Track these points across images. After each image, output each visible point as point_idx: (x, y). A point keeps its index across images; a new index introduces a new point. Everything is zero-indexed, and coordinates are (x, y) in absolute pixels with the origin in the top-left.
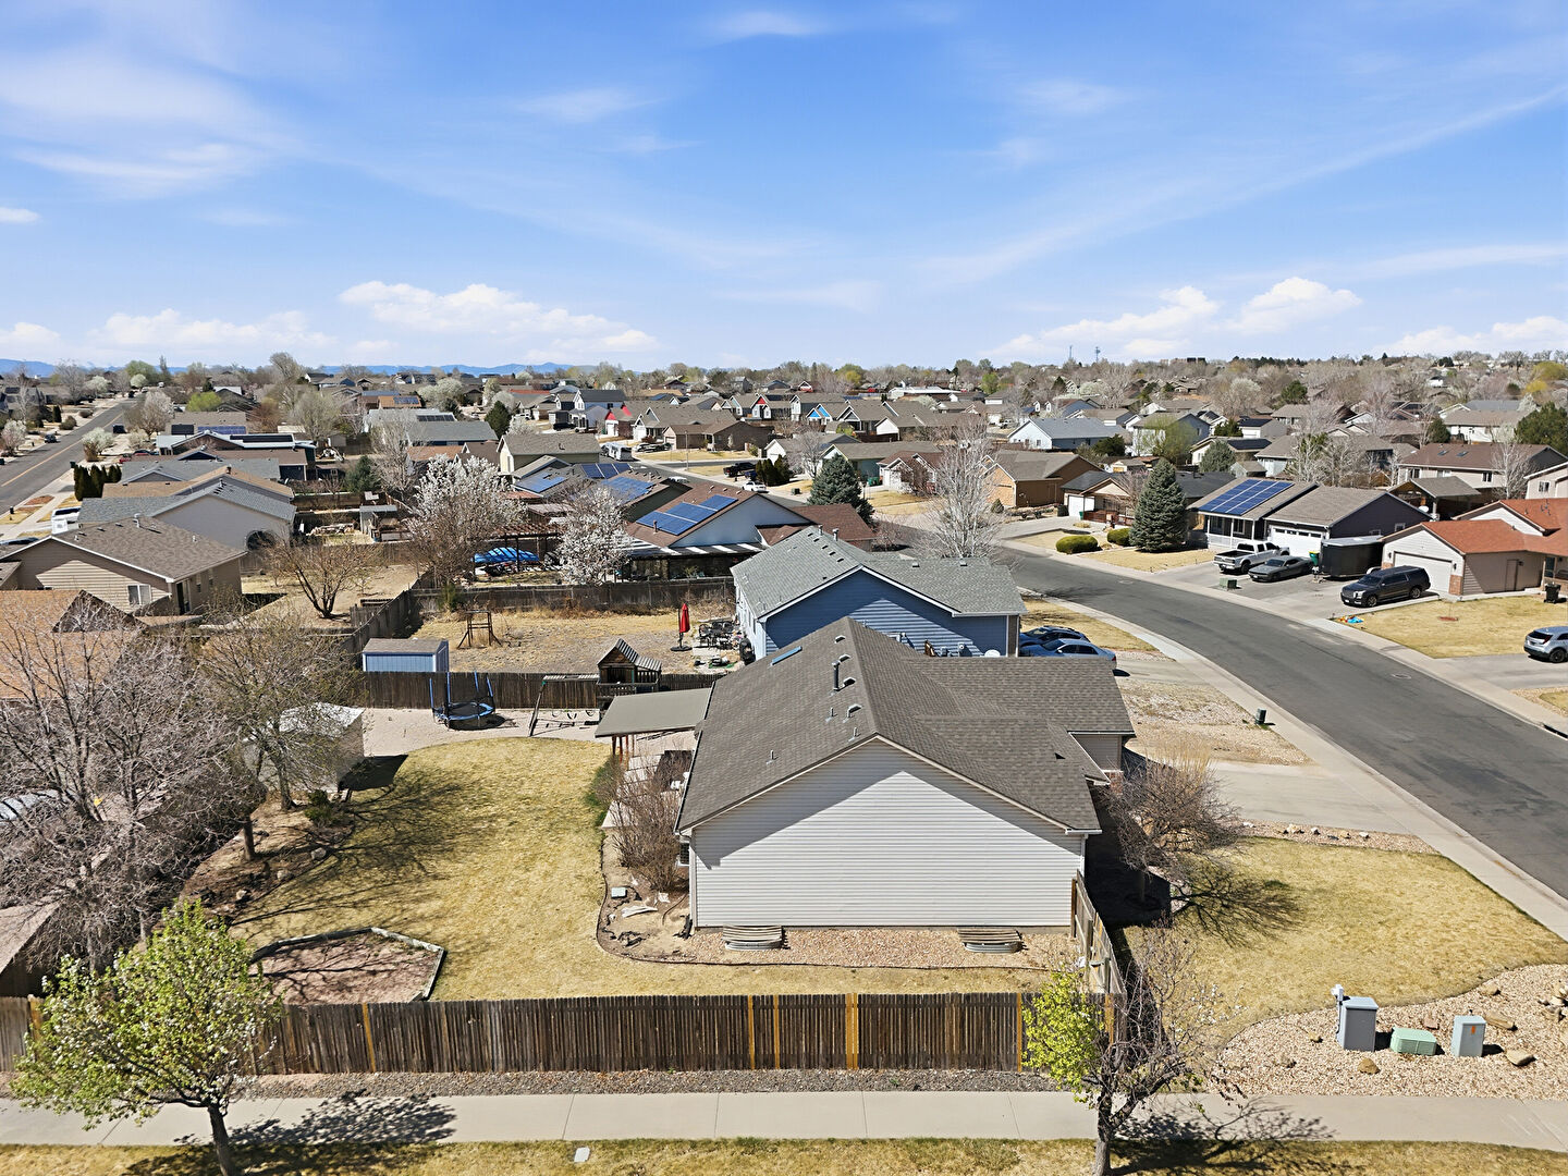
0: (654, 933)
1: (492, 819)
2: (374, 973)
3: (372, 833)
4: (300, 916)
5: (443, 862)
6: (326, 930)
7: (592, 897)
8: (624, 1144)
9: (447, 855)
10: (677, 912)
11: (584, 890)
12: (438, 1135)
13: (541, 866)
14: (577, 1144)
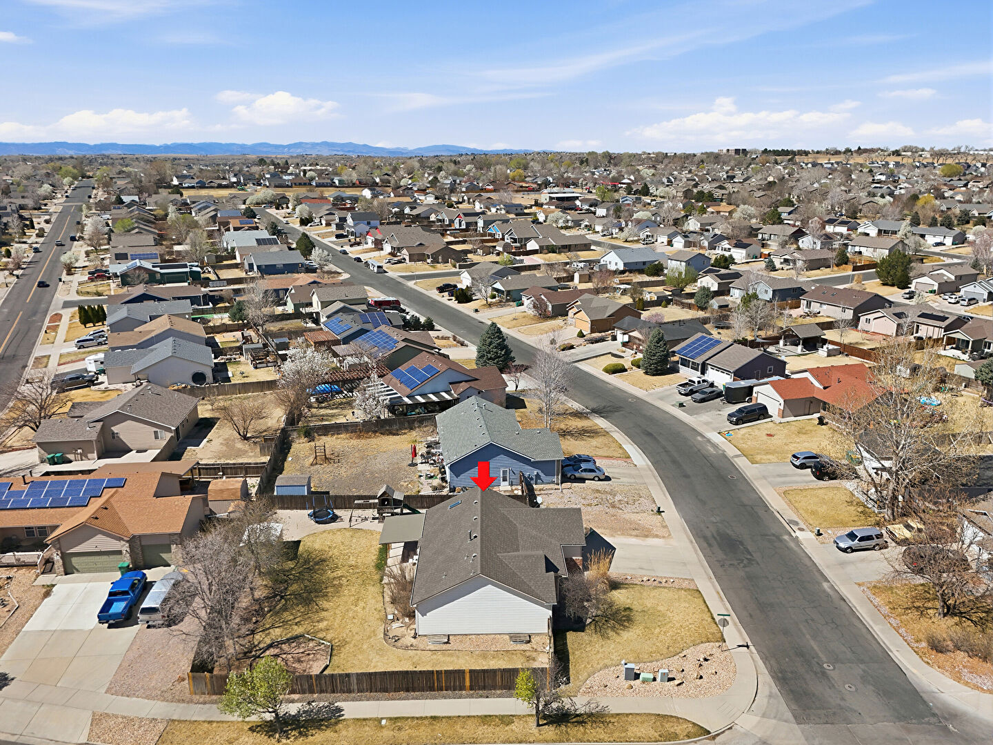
0: (403, 636)
1: (340, 578)
2: (309, 654)
3: (295, 587)
4: (277, 629)
5: (325, 602)
6: (289, 636)
7: (381, 619)
8: (396, 718)
9: (326, 598)
10: (412, 626)
11: (378, 616)
12: (340, 716)
13: (361, 604)
14: (382, 719)
